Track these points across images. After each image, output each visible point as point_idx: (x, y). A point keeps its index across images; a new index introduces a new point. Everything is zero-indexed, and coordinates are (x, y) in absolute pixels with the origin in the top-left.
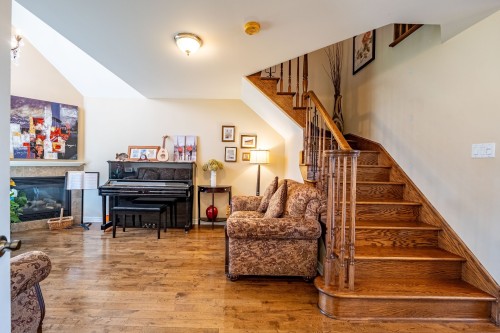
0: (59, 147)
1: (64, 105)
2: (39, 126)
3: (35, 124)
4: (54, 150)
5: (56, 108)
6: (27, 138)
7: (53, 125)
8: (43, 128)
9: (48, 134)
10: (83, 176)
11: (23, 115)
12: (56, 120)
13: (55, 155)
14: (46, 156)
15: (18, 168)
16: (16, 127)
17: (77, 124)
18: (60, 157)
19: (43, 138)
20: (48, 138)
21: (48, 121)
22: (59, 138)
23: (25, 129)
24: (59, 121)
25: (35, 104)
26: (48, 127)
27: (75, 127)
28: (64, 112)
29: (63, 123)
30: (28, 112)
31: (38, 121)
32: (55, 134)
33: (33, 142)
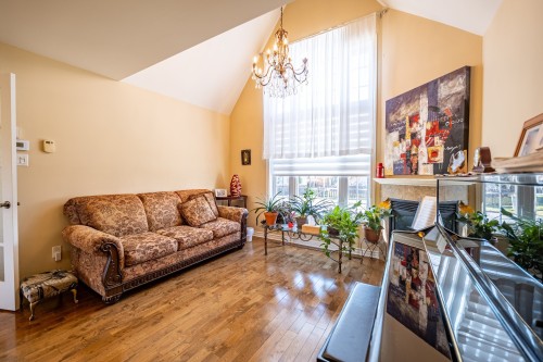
0: (435, 153)
1: (442, 79)
2: (415, 127)
3: (411, 126)
4: (429, 161)
5: (430, 88)
6: (402, 148)
7: (429, 119)
8: (418, 129)
9: (423, 135)
11: (400, 118)
12: (433, 108)
13: (431, 167)
14: (421, 172)
16: (395, 135)
18: (438, 170)
19: (418, 143)
20: (423, 143)
21: (424, 115)
22: (437, 139)
23: (402, 137)
24: (436, 109)
25: (410, 97)
26: (423, 127)
28: (444, 90)
29: (443, 110)
30: (405, 112)
31: (414, 119)
32: (431, 133)
33: (409, 151)
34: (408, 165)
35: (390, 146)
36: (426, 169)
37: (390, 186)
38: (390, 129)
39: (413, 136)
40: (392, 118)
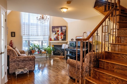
0: (62, 37)
1: (63, 26)
2: (58, 33)
3: (57, 32)
4: (61, 38)
5: (61, 27)
6: (56, 36)
7: (61, 32)
8: (59, 33)
9: (60, 34)
10: (65, 45)
11: (55, 30)
12: (61, 30)
13: (61, 39)
14: (59, 40)
15: (55, 43)
16: (54, 33)
17: (66, 31)
18: (62, 40)
19: (59, 35)
21: (60, 31)
22: (62, 35)
23: (56, 34)
24: (62, 31)
25: (58, 27)
26: (60, 33)
27: (66, 32)
28: (63, 28)
29: (63, 31)
30: (56, 29)
31: (58, 31)
32: (61, 34)
33: (57, 36)
34: (57, 39)
35: (53, 35)
36: (60, 40)
37: (53, 43)
38: (53, 32)
39: (58, 34)
40: (53, 30)
